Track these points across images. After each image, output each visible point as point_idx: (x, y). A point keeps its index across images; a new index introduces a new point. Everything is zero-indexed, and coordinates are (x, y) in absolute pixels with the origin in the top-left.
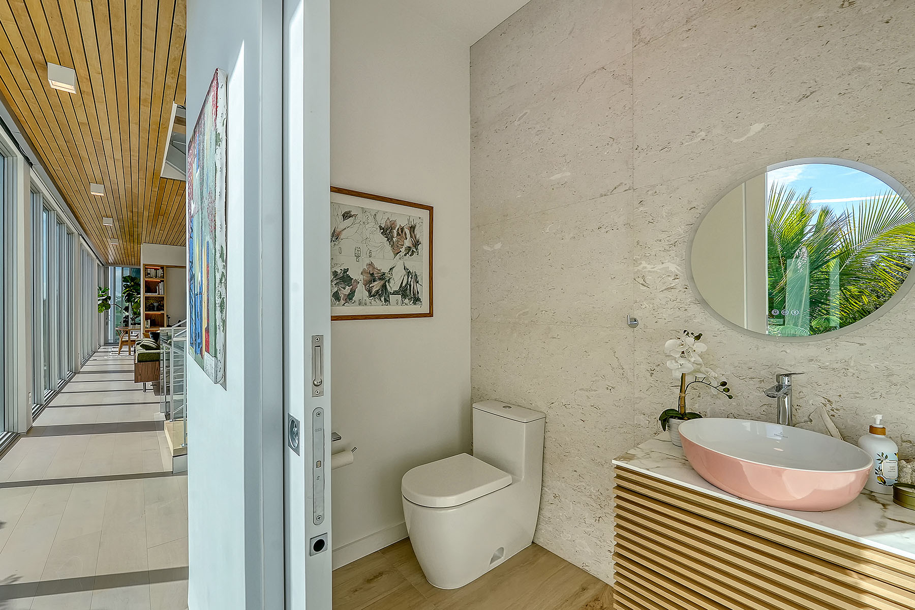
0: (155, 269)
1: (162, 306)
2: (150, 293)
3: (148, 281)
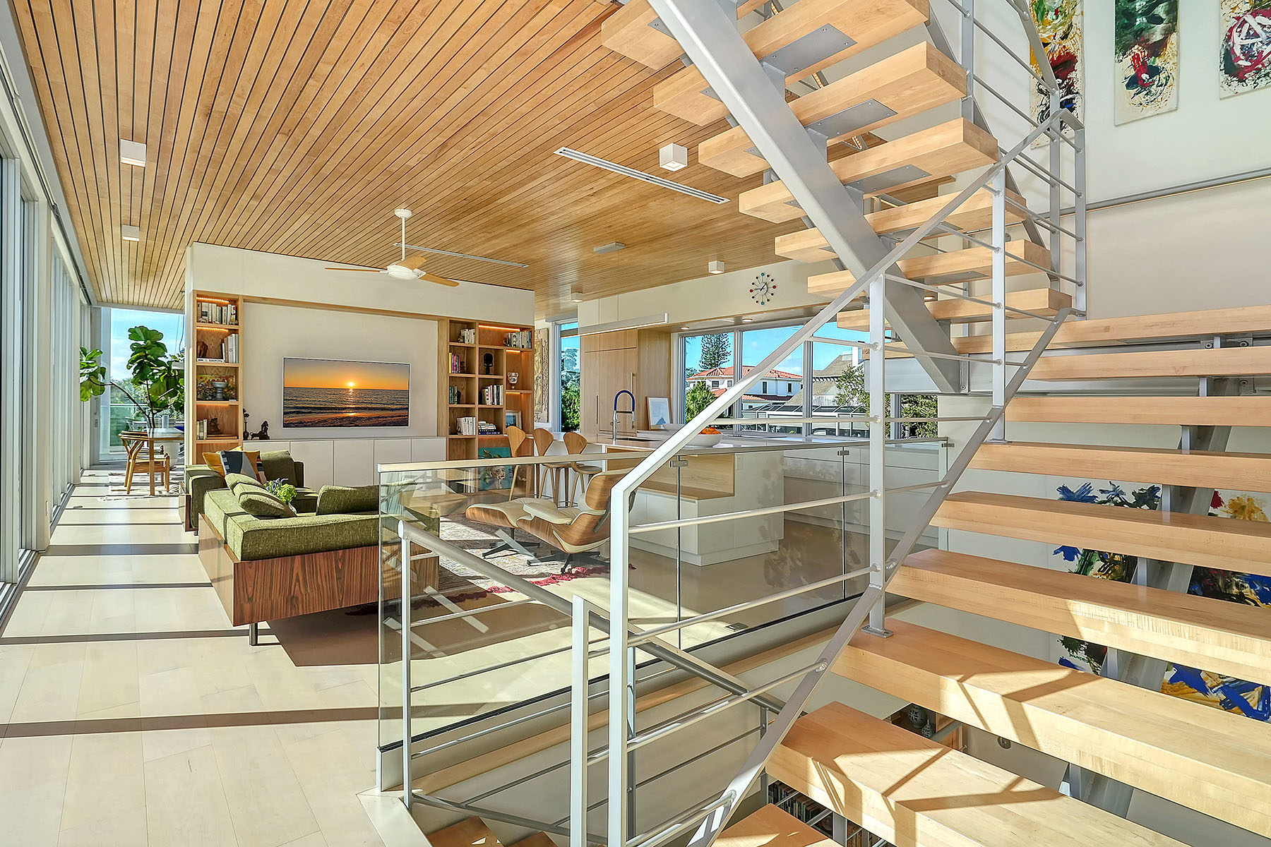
0: (218, 304)
1: (232, 389)
2: (208, 360)
3: (201, 330)
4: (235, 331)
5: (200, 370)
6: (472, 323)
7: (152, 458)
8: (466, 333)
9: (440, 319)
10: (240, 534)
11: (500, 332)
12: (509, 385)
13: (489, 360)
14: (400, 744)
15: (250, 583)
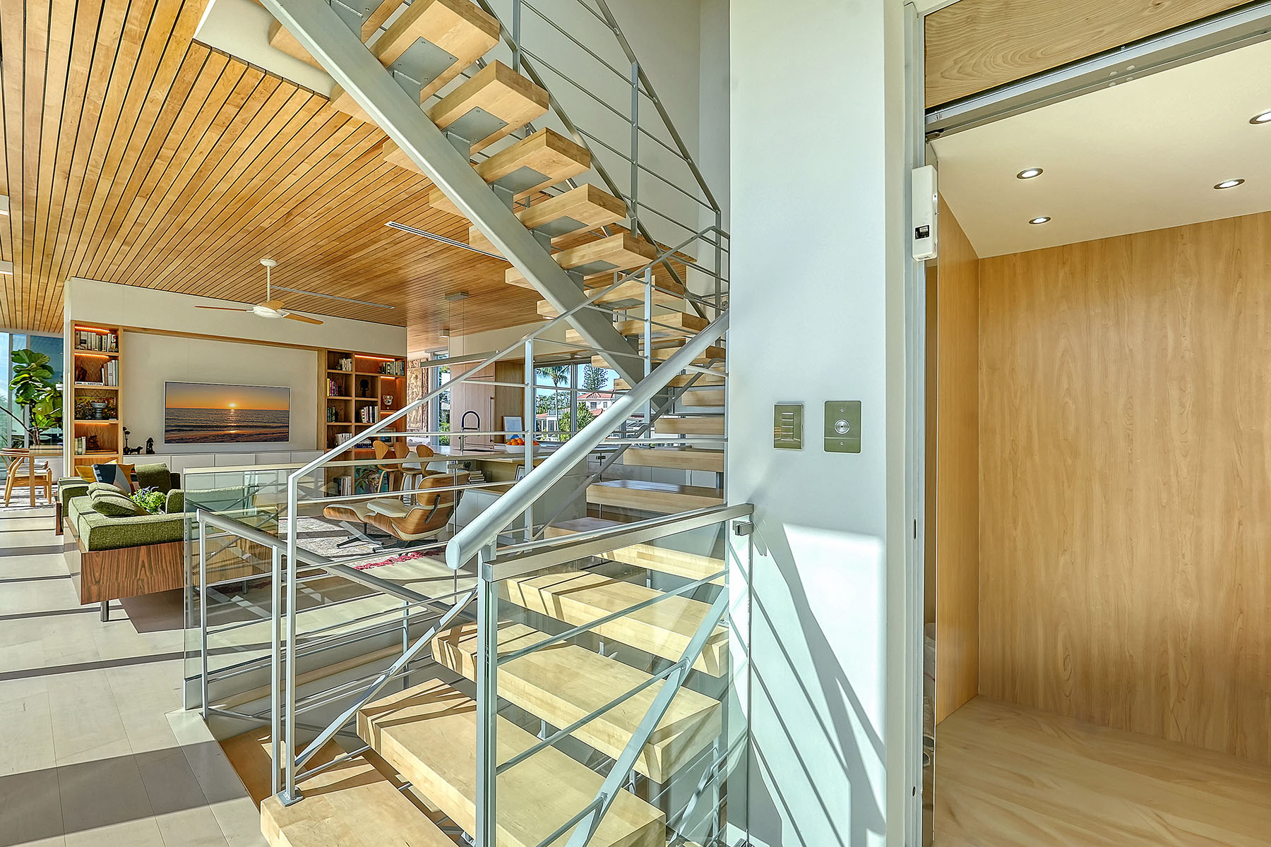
0: (98, 333)
1: (113, 409)
2: (87, 383)
3: (80, 356)
4: (115, 358)
5: (78, 393)
6: (349, 354)
7: (32, 472)
8: (343, 361)
9: (319, 349)
10: (88, 529)
11: (377, 362)
12: (384, 407)
13: (366, 386)
14: (200, 676)
15: (97, 569)
